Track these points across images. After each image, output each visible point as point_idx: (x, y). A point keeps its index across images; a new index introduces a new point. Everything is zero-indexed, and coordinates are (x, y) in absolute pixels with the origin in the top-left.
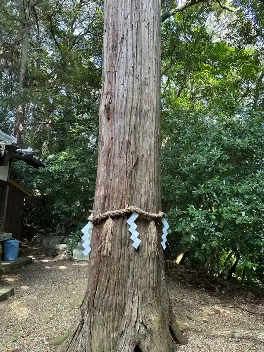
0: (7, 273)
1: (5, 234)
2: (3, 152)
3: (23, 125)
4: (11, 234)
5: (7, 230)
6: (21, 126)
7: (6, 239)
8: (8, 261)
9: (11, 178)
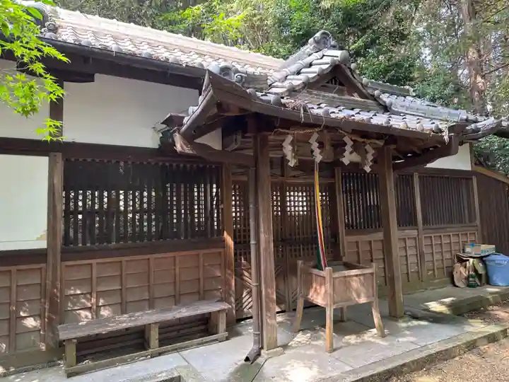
0: (496, 304)
1: (484, 247)
2: (446, 138)
3: (483, 77)
4: (494, 246)
5: (486, 241)
6: (479, 79)
7: (487, 254)
8: (495, 285)
9: (476, 164)
